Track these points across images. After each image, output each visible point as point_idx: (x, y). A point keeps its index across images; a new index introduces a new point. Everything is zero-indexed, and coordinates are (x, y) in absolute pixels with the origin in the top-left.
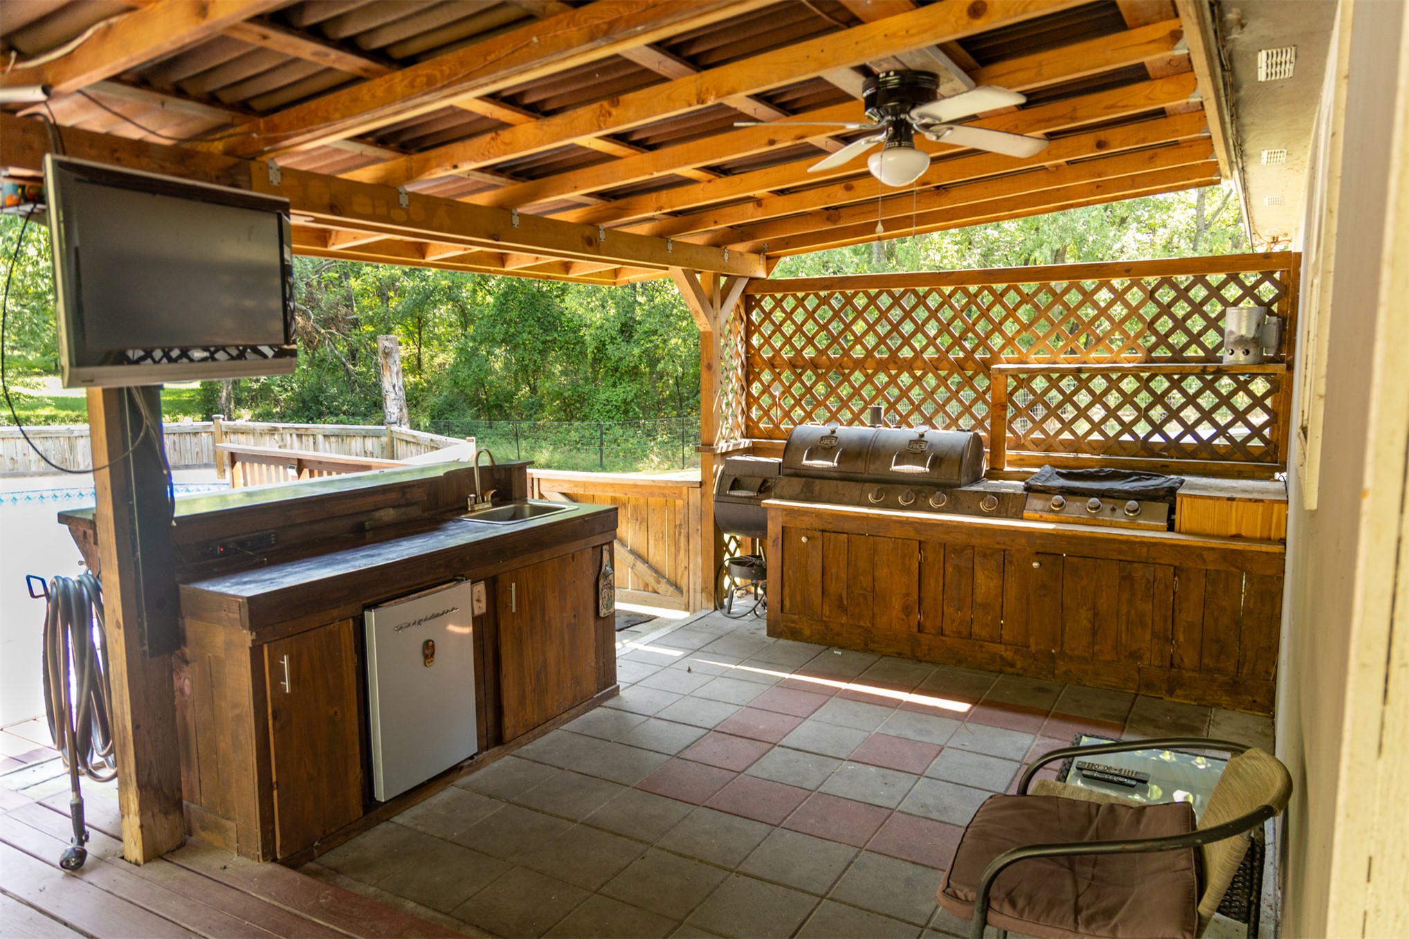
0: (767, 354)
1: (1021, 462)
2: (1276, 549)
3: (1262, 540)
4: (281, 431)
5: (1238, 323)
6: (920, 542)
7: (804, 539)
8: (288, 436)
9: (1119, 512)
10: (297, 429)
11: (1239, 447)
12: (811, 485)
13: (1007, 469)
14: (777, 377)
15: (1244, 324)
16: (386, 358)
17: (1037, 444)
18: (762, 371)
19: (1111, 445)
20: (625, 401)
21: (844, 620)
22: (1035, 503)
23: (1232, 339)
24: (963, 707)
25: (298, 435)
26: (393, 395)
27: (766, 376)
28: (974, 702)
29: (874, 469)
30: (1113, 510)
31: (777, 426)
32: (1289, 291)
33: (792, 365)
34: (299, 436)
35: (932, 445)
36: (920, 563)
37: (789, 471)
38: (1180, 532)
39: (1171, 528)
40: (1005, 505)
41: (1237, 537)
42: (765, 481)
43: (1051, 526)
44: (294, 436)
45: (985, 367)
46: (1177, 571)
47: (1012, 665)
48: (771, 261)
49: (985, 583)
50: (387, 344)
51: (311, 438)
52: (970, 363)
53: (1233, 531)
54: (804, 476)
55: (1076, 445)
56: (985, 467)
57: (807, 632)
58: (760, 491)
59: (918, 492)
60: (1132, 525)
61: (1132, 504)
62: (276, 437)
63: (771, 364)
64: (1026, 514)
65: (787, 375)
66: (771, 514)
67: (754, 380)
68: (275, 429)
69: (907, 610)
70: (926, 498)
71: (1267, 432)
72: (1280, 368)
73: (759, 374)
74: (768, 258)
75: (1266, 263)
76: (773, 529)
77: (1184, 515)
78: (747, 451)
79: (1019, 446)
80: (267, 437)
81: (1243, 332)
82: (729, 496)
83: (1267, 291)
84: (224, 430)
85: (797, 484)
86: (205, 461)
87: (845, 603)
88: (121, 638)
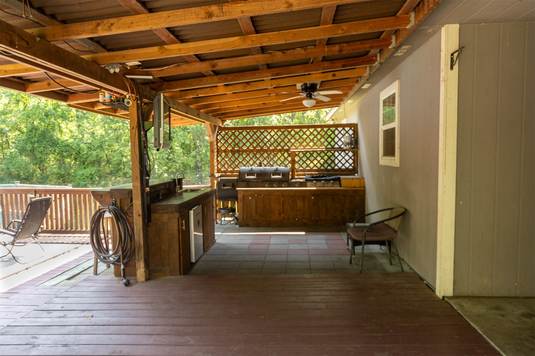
0: (223, 148)
1: (298, 175)
2: (363, 189)
3: (361, 187)
5: (345, 139)
6: (283, 196)
7: (250, 198)
9: (329, 184)
11: (347, 169)
12: (249, 183)
13: (296, 177)
14: (227, 155)
15: (347, 139)
17: (301, 171)
18: (222, 153)
19: (319, 170)
20: (91, 174)
21: (262, 219)
22: (309, 184)
23: (346, 143)
24: (303, 233)
27: (223, 154)
28: (306, 231)
29: (266, 178)
30: (327, 183)
31: (227, 169)
32: (356, 132)
33: (231, 151)
35: (280, 171)
36: (283, 201)
37: (241, 180)
38: (343, 187)
39: (341, 186)
40: (301, 184)
41: (355, 187)
42: (233, 184)
43: (315, 188)
45: (287, 151)
46: (344, 196)
47: (307, 224)
48: (223, 121)
49: (299, 204)
52: (283, 150)
53: (354, 186)
54: (246, 181)
55: (311, 170)
56: (290, 177)
57: (251, 224)
58: (232, 186)
59: (279, 183)
60: (332, 186)
61: (332, 181)
63: (225, 151)
64: (307, 186)
65: (230, 155)
66: (239, 192)
67: (219, 156)
69: (280, 214)
70: (282, 185)
71: (353, 165)
72: (356, 150)
73: (221, 154)
74: (222, 121)
75: (350, 126)
76: (240, 196)
77: (343, 183)
78: (221, 176)
79: (297, 171)
81: (348, 141)
82: (223, 189)
83: (351, 132)
85: (244, 183)
87: (262, 214)
88: (141, 219)
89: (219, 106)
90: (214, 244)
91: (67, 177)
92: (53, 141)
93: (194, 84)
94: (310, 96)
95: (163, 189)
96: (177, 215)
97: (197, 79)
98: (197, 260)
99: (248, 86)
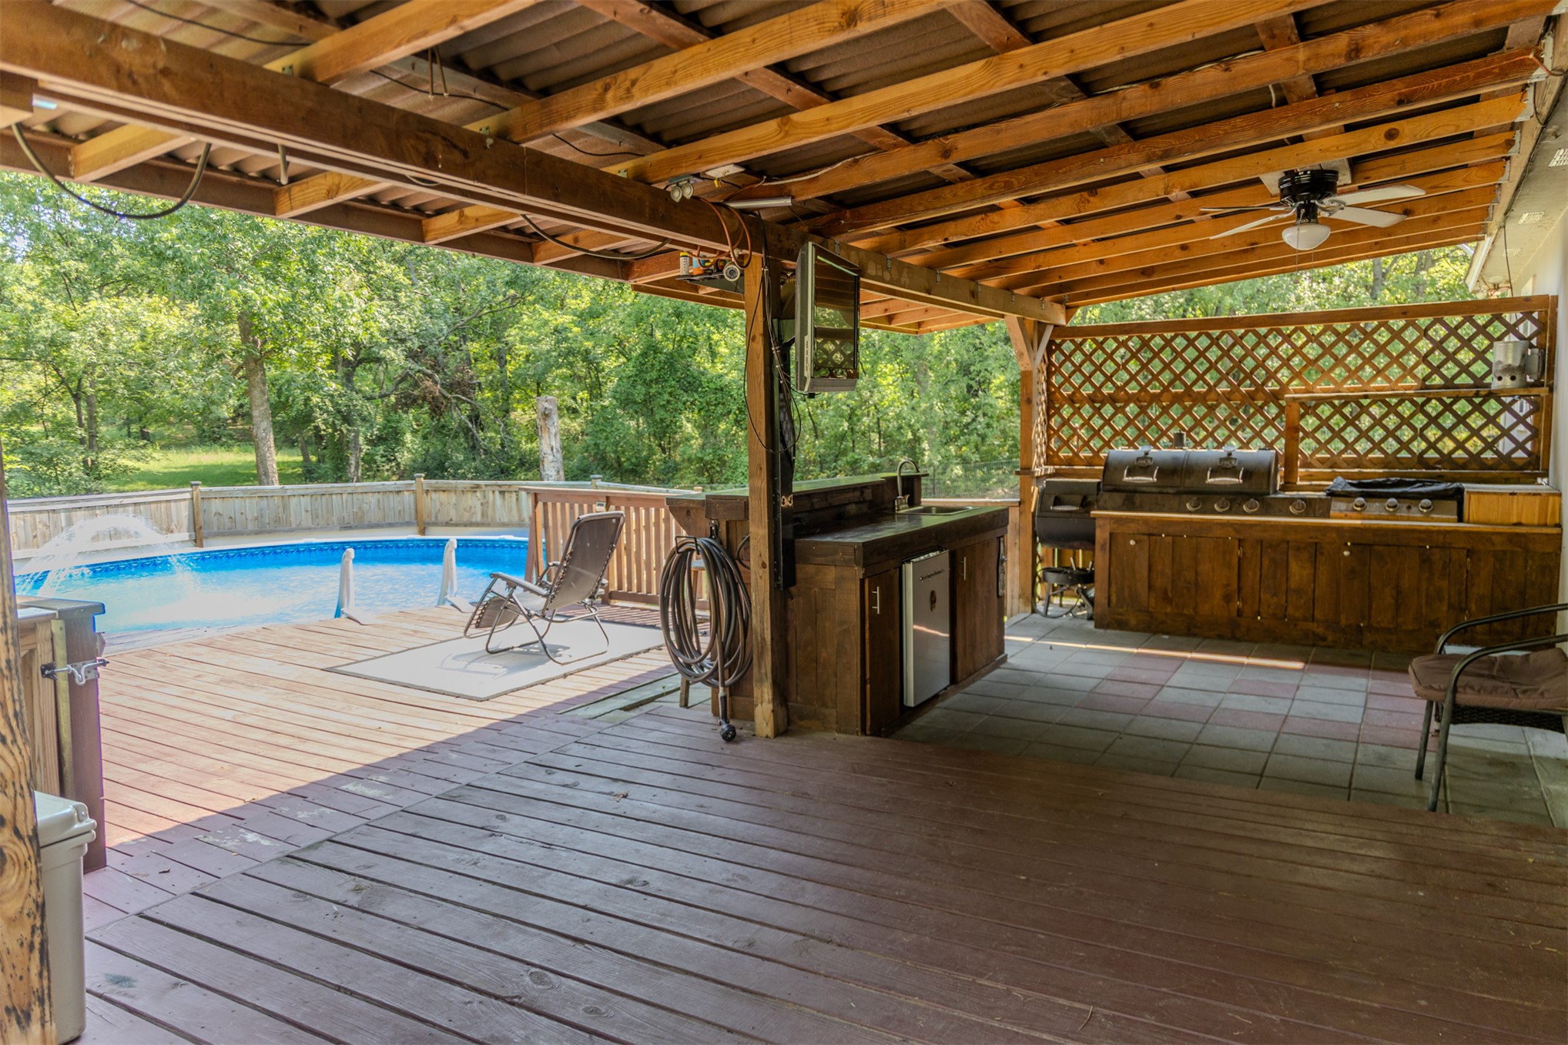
0: (1067, 391)
1: (1310, 477)
2: (1555, 531)
3: (1545, 525)
4: (484, 488)
5: (1505, 354)
6: (1240, 540)
7: (1132, 542)
8: (491, 493)
9: (1414, 509)
10: (500, 486)
11: (1505, 460)
12: (1131, 497)
13: (1299, 483)
14: (1077, 411)
15: (1510, 355)
16: (545, 420)
17: (1323, 462)
18: (1062, 406)
19: (1389, 462)
21: (1169, 610)
22: (1338, 506)
23: (1500, 367)
24: (1299, 665)
25: (500, 492)
26: (551, 458)
27: (1066, 411)
28: (1306, 662)
29: (1190, 482)
30: (1409, 508)
31: (1076, 455)
32: (1547, 328)
33: (1091, 400)
34: (502, 493)
35: (1240, 463)
36: (1239, 559)
37: (1108, 487)
38: (1468, 522)
39: (1460, 519)
40: (1310, 507)
41: (1519, 524)
42: (1085, 498)
43: (1359, 522)
44: (497, 493)
45: (1275, 397)
46: (1470, 553)
47: (1324, 639)
48: (1070, 310)
49: (1299, 572)
50: (546, 405)
51: (514, 494)
52: (1261, 394)
53: (1515, 520)
54: (1123, 491)
55: (1358, 462)
56: (1280, 482)
57: (1133, 622)
58: (1082, 505)
59: (1234, 499)
60: (1427, 517)
61: (1426, 502)
62: (478, 494)
63: (1071, 400)
64: (1332, 513)
65: (1087, 411)
66: (1098, 523)
67: (1054, 414)
68: (478, 486)
69: (1227, 599)
70: (1240, 505)
71: (1529, 446)
72: (1543, 391)
73: (1059, 409)
74: (1067, 308)
75: (1526, 306)
76: (1101, 535)
77: (1472, 508)
78: (1056, 474)
79: (1307, 464)
80: (469, 495)
81: (1510, 362)
82: (1053, 511)
83: (1528, 328)
84: (425, 488)
85: (1118, 498)
86: (407, 519)
87: (1170, 594)
88: (766, 574)
89: (1033, 265)
90: (997, 666)
91: (718, 469)
92: (690, 379)
93: (921, 208)
94: (1309, 214)
95: (856, 503)
96: (859, 572)
97: (928, 194)
98: (920, 701)
99: (1092, 199)
